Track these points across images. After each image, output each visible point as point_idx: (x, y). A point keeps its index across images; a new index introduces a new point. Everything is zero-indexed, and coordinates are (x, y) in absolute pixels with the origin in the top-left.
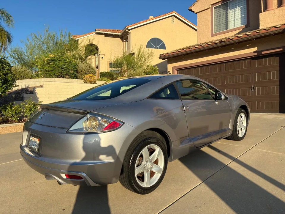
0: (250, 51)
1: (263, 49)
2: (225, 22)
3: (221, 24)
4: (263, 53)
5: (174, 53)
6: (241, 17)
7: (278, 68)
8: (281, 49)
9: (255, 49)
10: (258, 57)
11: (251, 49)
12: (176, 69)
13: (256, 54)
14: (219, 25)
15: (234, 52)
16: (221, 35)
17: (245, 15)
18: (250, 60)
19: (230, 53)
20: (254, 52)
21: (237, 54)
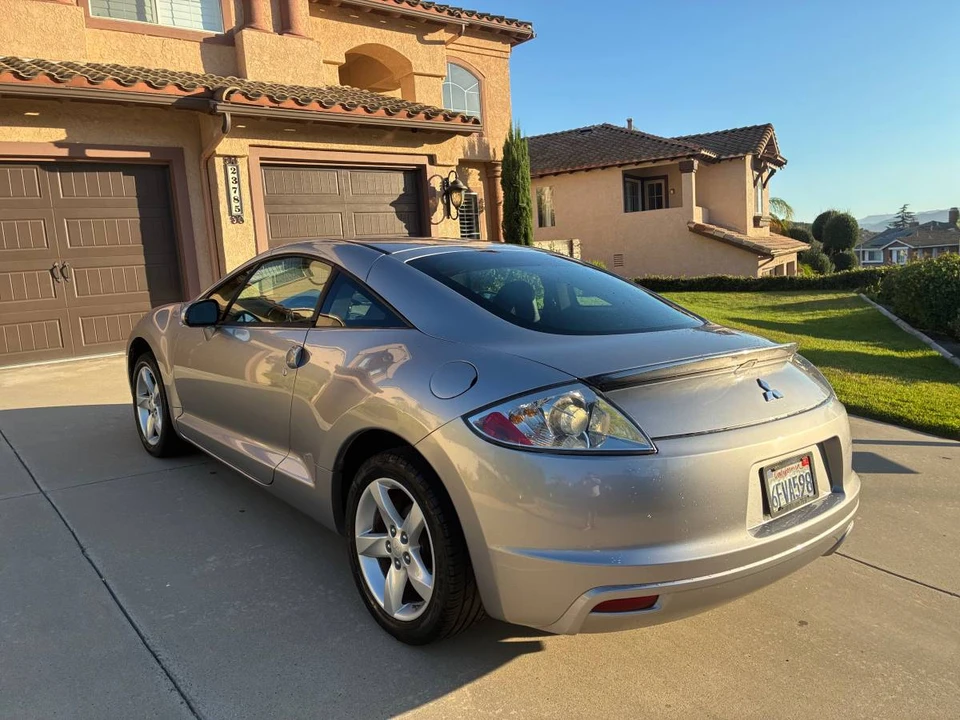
0: (42, 138)
1: (89, 141)
4: (90, 153)
8: (147, 155)
9: (60, 134)
10: (71, 163)
11: (43, 130)
13: (64, 152)
18: (35, 170)
20: (59, 144)
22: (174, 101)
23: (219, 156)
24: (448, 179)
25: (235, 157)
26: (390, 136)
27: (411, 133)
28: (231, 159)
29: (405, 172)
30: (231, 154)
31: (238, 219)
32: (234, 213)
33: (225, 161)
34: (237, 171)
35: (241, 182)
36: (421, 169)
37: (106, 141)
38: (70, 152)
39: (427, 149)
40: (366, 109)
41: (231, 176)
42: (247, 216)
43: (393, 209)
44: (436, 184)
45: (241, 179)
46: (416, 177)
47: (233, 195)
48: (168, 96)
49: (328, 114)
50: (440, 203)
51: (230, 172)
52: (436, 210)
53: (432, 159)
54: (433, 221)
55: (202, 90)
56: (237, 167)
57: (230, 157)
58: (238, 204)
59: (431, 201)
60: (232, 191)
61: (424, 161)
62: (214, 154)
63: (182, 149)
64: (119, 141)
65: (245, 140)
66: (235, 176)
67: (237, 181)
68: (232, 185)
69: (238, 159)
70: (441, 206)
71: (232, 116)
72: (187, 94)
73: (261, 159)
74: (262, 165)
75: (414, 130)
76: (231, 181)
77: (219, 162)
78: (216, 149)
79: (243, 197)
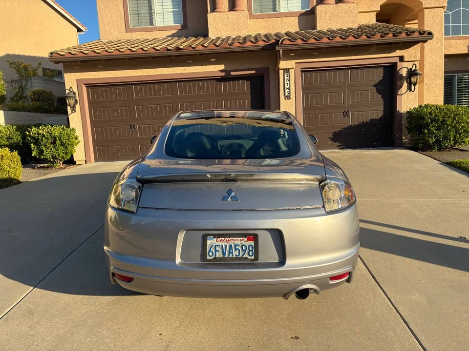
0: (215, 69)
1: (232, 69)
2: (148, 11)
3: (141, 14)
4: (233, 73)
5: (84, 53)
6: (174, 11)
7: (249, 96)
8: (254, 72)
9: (222, 67)
10: (226, 78)
11: (216, 66)
12: (84, 84)
13: (223, 74)
14: (138, 14)
15: (192, 67)
16: (144, 33)
17: (180, 9)
18: (214, 82)
19: (186, 68)
20: (221, 71)
21: (197, 71)
22: (261, 47)
23: (281, 69)
24: (411, 69)
25: (289, 69)
26: (374, 49)
27: (388, 46)
28: (287, 71)
29: (385, 67)
30: (286, 68)
31: (288, 98)
32: (286, 95)
33: (284, 71)
34: (289, 76)
35: (291, 80)
36: (395, 65)
37: (238, 68)
38: (225, 74)
39: (398, 53)
40: (354, 37)
41: (286, 78)
42: (293, 96)
43: (375, 88)
44: (404, 73)
45: (291, 79)
46: (391, 70)
47: (286, 86)
48: (260, 46)
49: (332, 43)
50: (405, 82)
51: (286, 76)
52: (402, 87)
53: (402, 59)
54: (398, 93)
55: (274, 41)
56: (289, 74)
57: (286, 69)
58: (288, 91)
59: (398, 82)
60: (286, 85)
61: (397, 60)
62: (279, 69)
63: (269, 68)
64: (244, 67)
65: (293, 61)
66: (288, 78)
67: (289, 80)
68: (286, 82)
69: (290, 70)
70: (405, 85)
71: (283, 51)
72: (267, 44)
73: (301, 69)
74: (301, 71)
75: (390, 44)
76: (286, 80)
77: (281, 72)
78: (280, 66)
79: (291, 87)
